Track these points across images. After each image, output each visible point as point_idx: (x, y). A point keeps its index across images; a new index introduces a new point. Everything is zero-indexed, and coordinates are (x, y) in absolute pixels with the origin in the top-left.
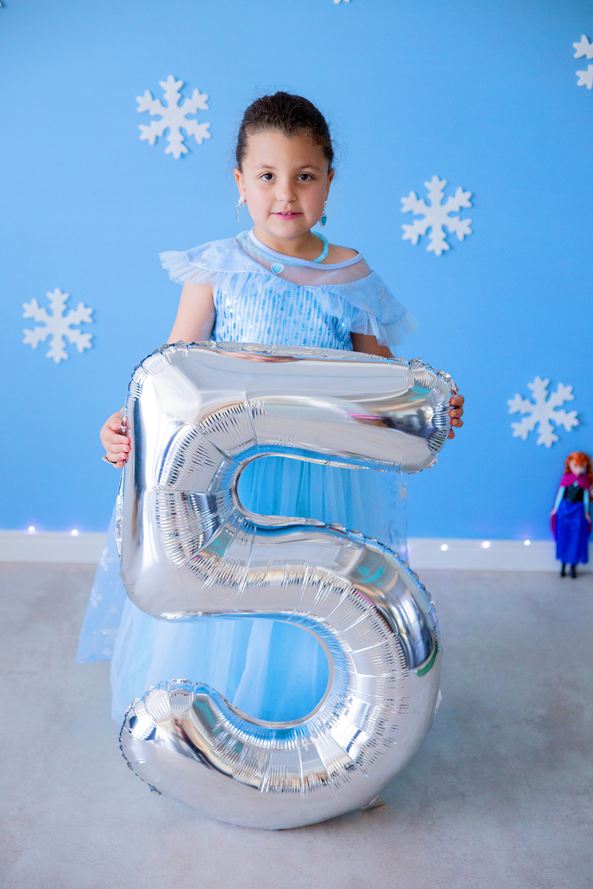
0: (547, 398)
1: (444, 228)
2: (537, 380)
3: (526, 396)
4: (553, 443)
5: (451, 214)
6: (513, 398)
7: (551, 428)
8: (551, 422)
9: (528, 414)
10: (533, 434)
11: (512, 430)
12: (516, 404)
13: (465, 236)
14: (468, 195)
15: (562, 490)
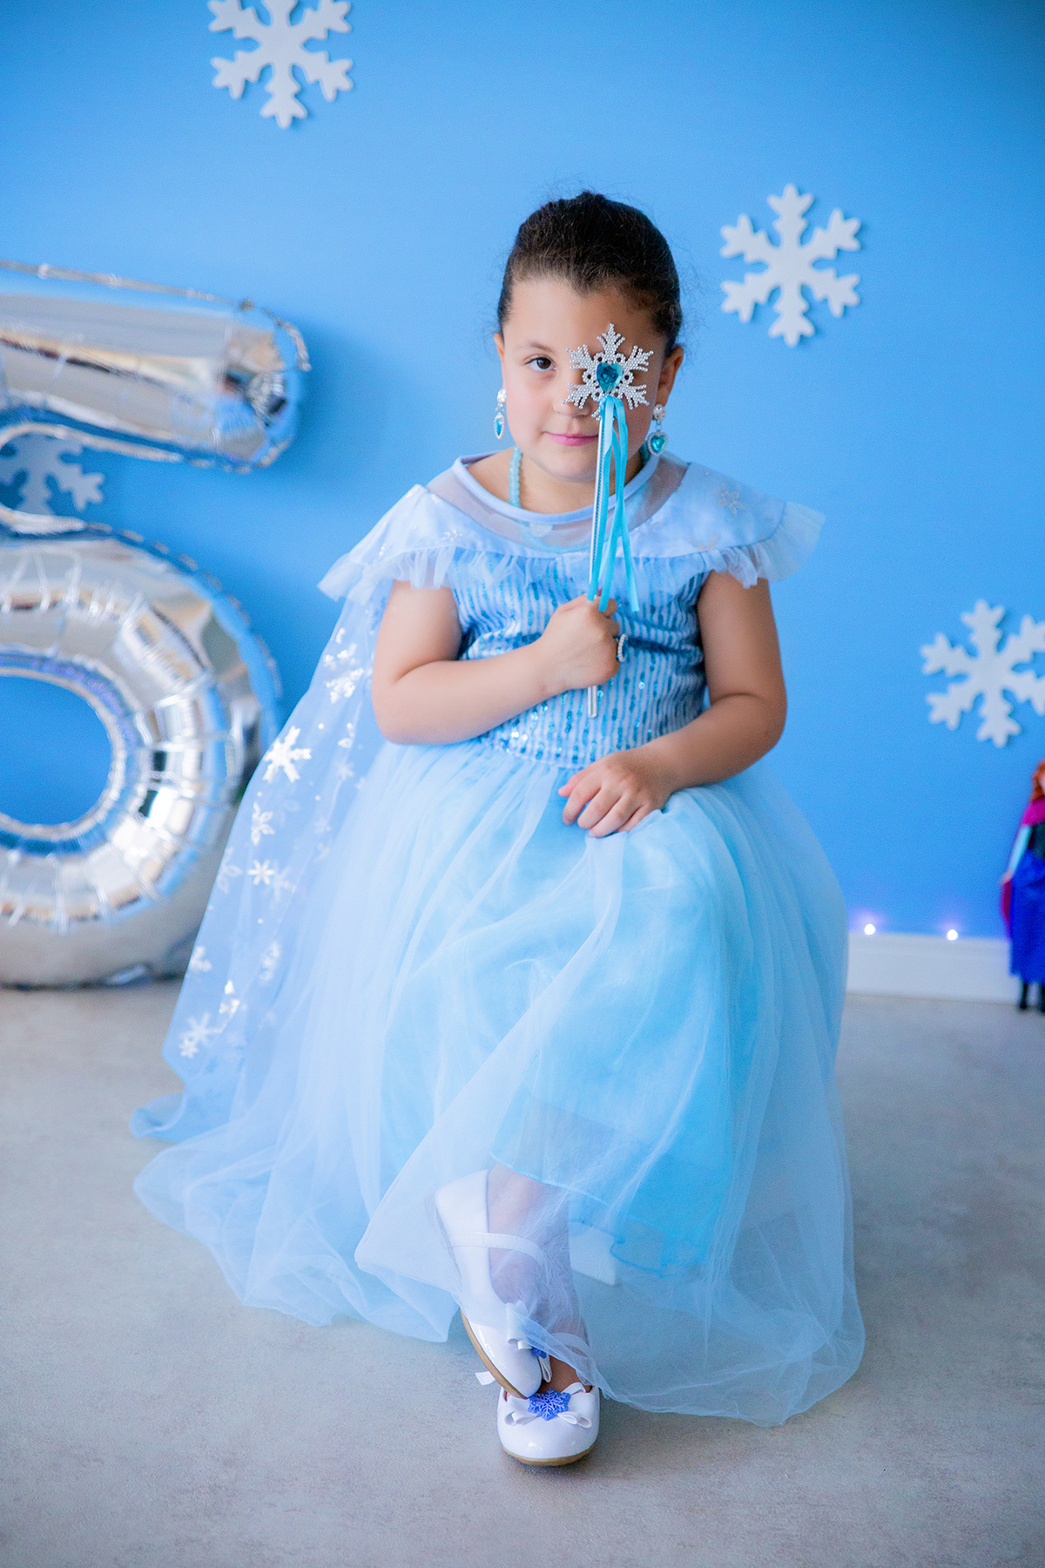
0: (1000, 645)
1: (805, 291)
2: (981, 607)
3: (959, 639)
4: (1010, 739)
5: (818, 264)
6: (931, 641)
7: (1005, 708)
8: (1007, 694)
9: (960, 677)
10: (971, 716)
11: (929, 708)
12: (937, 654)
13: (846, 308)
14: (854, 225)
15: (1025, 833)
